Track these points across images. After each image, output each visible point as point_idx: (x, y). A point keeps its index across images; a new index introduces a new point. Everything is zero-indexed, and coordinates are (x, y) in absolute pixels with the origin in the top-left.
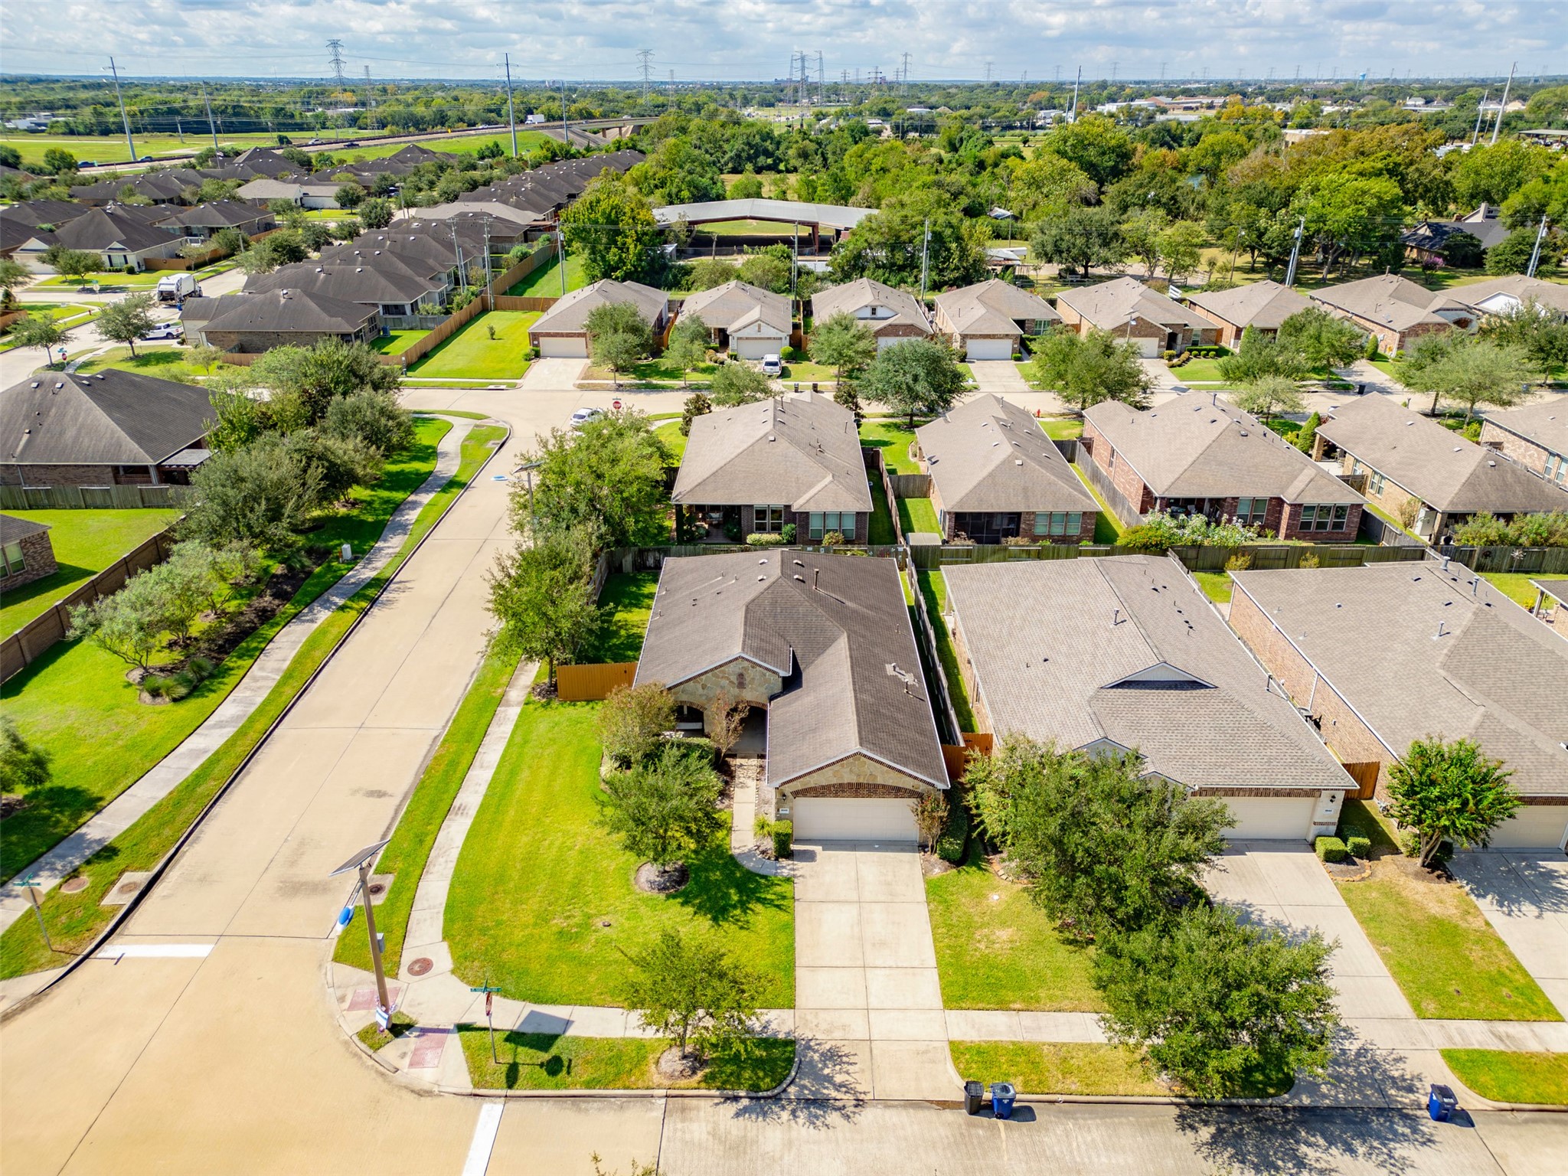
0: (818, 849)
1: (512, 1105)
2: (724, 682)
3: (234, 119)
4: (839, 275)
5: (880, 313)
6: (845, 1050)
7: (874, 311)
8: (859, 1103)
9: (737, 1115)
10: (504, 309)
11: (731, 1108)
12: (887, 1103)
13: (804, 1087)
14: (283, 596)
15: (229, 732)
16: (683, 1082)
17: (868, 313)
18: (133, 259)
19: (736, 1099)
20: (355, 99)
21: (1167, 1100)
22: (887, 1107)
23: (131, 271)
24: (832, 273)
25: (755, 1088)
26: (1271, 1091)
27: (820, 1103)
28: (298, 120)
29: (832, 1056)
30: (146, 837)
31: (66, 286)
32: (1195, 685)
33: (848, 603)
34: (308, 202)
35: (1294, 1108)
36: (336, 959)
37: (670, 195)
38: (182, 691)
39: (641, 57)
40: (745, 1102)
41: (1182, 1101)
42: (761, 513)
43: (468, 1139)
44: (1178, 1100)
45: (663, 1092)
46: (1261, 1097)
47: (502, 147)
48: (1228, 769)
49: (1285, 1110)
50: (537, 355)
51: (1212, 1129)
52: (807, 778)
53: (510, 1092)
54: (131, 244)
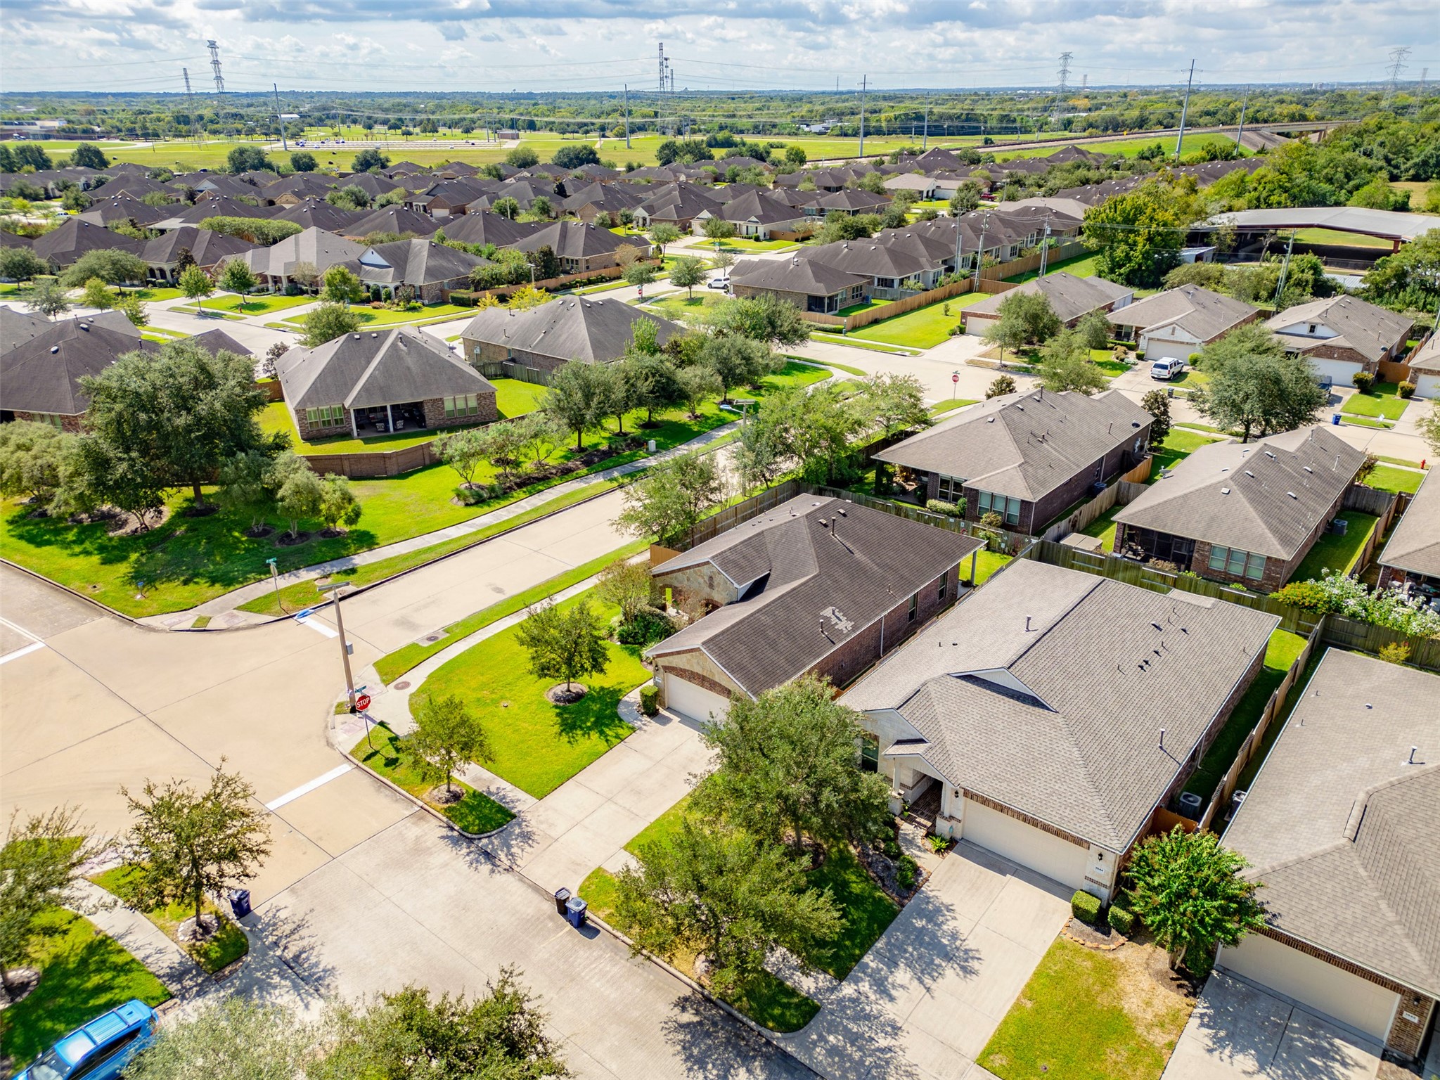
0: (676, 719)
1: (357, 772)
2: (701, 580)
3: (965, 124)
4: (1372, 293)
5: (1320, 331)
6: (536, 837)
7: (1313, 328)
8: (509, 870)
9: (443, 837)
10: (986, 292)
11: (445, 832)
12: (522, 879)
13: (492, 843)
14: (588, 463)
15: (473, 530)
16: (434, 804)
17: (1305, 330)
18: (762, 230)
19: (452, 829)
20: (1089, 105)
21: (689, 981)
22: (521, 880)
23: (757, 239)
24: (1367, 290)
25: (465, 828)
26: (771, 1024)
27: (489, 856)
28: (1018, 125)
29: (527, 837)
30: (375, 570)
31: (711, 247)
32: (1035, 702)
33: (858, 555)
34: (938, 193)
35: (777, 1048)
36: (375, 665)
37: (1258, 199)
38: (472, 501)
39: (1395, 56)
40: (456, 834)
41: (699, 989)
42: (945, 482)
43: (320, 774)
44: (696, 987)
45: (421, 803)
46: (758, 1023)
47: (1164, 149)
48: (1005, 784)
49: (768, 1043)
50: (962, 331)
51: (696, 1019)
52: (670, 658)
53: (360, 764)
54: (763, 219)
